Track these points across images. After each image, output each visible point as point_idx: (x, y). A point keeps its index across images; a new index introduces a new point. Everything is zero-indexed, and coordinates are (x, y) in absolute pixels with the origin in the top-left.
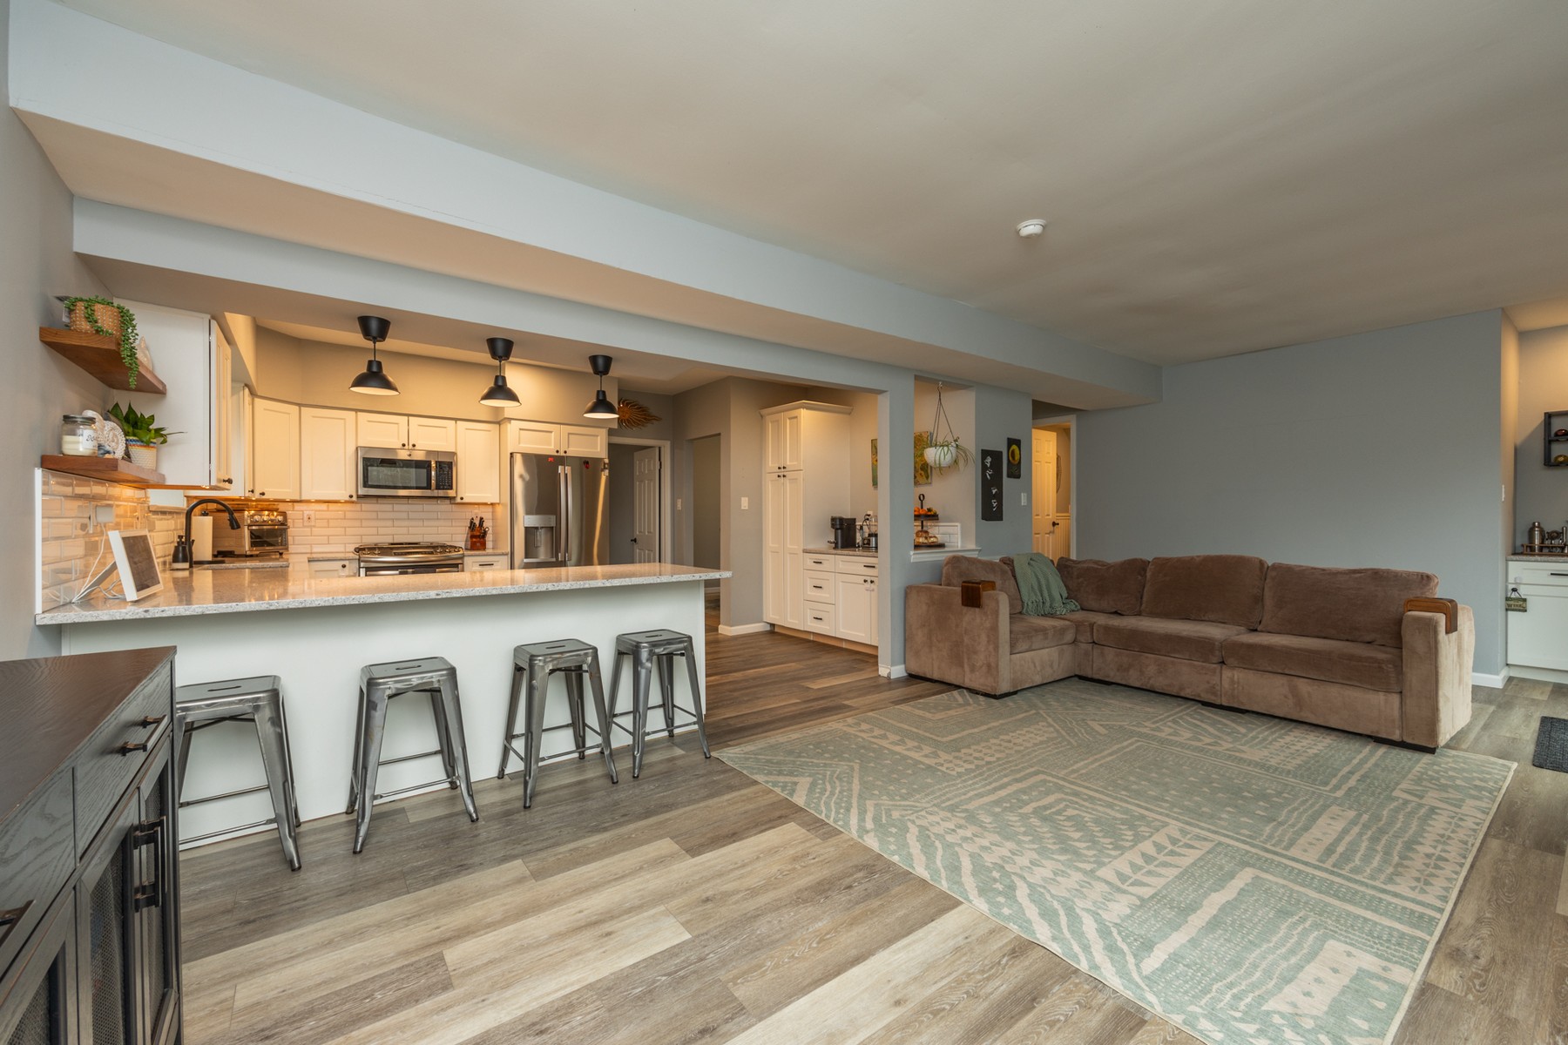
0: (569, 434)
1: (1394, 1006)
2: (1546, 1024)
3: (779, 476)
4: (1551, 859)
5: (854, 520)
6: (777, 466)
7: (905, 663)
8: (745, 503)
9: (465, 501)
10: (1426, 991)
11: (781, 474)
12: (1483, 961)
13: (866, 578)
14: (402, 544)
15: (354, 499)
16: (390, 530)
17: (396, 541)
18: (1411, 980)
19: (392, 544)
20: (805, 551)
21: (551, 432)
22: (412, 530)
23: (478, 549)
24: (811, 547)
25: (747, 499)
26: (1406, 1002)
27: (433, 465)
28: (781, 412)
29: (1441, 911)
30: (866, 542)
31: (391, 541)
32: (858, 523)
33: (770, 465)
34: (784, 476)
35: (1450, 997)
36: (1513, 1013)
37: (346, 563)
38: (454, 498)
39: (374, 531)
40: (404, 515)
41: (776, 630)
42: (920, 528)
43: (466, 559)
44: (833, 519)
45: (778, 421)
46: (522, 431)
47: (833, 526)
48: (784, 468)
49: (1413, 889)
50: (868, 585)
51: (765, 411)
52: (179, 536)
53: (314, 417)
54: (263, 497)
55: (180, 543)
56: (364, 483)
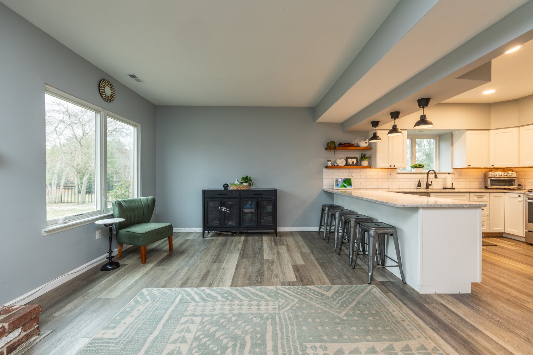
37: (521, 195)
52: (419, 180)
53: (525, 130)
54: (494, 167)
55: (419, 182)
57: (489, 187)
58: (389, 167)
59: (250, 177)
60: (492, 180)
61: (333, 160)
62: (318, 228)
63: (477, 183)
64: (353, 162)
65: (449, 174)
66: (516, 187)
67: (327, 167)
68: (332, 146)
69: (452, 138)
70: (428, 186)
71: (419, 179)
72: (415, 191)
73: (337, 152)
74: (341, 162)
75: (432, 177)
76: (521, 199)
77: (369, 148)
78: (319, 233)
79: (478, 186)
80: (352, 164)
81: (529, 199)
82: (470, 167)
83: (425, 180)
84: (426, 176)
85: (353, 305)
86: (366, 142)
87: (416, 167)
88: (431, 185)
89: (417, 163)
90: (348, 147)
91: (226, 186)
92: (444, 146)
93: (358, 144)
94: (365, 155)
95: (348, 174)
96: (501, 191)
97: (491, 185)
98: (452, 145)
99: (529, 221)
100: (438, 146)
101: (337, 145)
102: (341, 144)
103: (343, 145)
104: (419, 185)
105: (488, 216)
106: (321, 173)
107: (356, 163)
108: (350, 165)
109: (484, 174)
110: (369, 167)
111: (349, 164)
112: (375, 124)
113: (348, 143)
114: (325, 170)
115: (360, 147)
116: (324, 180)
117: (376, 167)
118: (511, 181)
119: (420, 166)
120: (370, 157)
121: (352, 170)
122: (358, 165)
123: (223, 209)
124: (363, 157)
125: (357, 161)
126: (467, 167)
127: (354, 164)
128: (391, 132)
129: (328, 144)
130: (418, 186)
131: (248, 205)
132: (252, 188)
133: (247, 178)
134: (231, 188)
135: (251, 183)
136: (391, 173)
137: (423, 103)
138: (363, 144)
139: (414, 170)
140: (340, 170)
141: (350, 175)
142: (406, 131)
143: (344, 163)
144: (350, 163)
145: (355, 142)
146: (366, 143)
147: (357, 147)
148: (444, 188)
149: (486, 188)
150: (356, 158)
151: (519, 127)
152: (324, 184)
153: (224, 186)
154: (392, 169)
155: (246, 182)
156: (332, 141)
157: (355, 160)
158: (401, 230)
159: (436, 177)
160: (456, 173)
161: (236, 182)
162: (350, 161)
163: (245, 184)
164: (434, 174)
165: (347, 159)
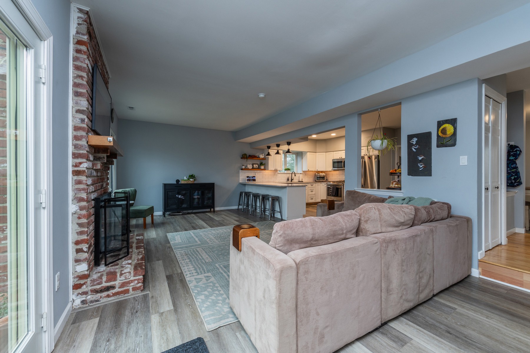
0: (367, 149)
1: (170, 240)
2: (157, 246)
4: (168, 274)
10: (169, 243)
12: (166, 248)
15: (332, 170)
18: (171, 243)
26: (170, 241)
27: (343, 162)
29: (175, 251)
35: (167, 243)
36: (161, 245)
49: (181, 252)
52: (288, 177)
53: (328, 154)
56: (333, 167)
58: (274, 170)
59: (194, 175)
60: (317, 177)
61: (245, 165)
62: (238, 207)
63: (312, 179)
64: (256, 167)
65: (301, 174)
66: (325, 181)
67: (242, 169)
68: (245, 157)
69: (302, 155)
70: (292, 180)
72: (286, 182)
73: (248, 160)
74: (250, 167)
75: (293, 175)
76: (326, 185)
77: (264, 159)
78: (238, 209)
79: (312, 180)
81: (328, 185)
83: (291, 177)
84: (291, 175)
85: (265, 225)
87: (287, 170)
88: (293, 180)
89: (287, 167)
90: (254, 157)
91: (178, 181)
92: (299, 159)
93: (258, 156)
94: (262, 163)
95: (253, 173)
96: (320, 182)
97: (317, 179)
98: (302, 159)
99: (328, 195)
100: (297, 159)
101: (248, 156)
102: (250, 156)
104: (288, 180)
105: (315, 194)
106: (238, 173)
109: (314, 174)
110: (264, 169)
111: (254, 168)
112: (269, 147)
113: (253, 155)
114: (240, 171)
115: (260, 158)
116: (240, 177)
117: (268, 170)
118: (323, 178)
119: (288, 169)
120: (265, 164)
121: (256, 171)
122: (259, 168)
123: (179, 196)
124: (261, 164)
125: (258, 166)
126: (308, 170)
128: (276, 154)
129: (243, 155)
131: (196, 193)
132: (195, 182)
133: (192, 176)
134: (182, 182)
135: (195, 179)
136: (275, 173)
137: (289, 144)
138: (262, 156)
139: (286, 172)
140: (249, 171)
141: (254, 174)
142: (282, 151)
143: (251, 167)
145: (257, 155)
146: (263, 156)
147: (258, 158)
148: (299, 181)
149: (316, 181)
150: (258, 164)
151: (326, 152)
152: (240, 179)
153: (176, 181)
154: (276, 171)
155: (192, 178)
156: (245, 154)
157: (257, 165)
158: (281, 198)
159: (295, 176)
160: (304, 174)
161: (185, 178)
162: (255, 166)
163: (191, 180)
164: (295, 174)
165: (253, 165)
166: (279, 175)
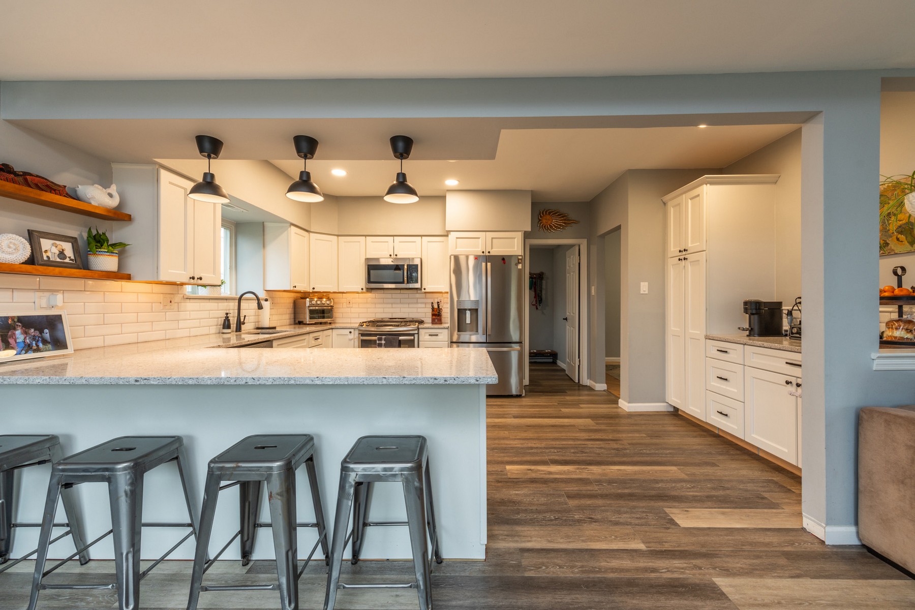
0: (492, 238)
3: (679, 260)
5: (780, 304)
6: (679, 249)
7: (856, 523)
8: (644, 287)
9: (427, 290)
11: (682, 257)
13: (789, 379)
14: (396, 319)
15: (364, 290)
16: (392, 310)
17: (393, 317)
19: (390, 319)
20: (707, 338)
21: (479, 238)
22: (403, 310)
23: (436, 324)
24: (715, 333)
25: (646, 284)
27: (406, 267)
28: (682, 194)
30: (795, 330)
31: (391, 317)
32: (785, 308)
33: (672, 249)
34: (685, 259)
37: (352, 330)
38: (420, 289)
39: (381, 310)
40: (398, 301)
41: (680, 413)
42: (895, 316)
43: (420, 330)
44: (746, 303)
45: (679, 204)
46: (458, 239)
47: (746, 311)
48: (685, 250)
50: (792, 388)
51: (666, 198)
52: (227, 314)
53: (345, 242)
54: (315, 290)
55: (227, 318)
56: (369, 281)
57: (308, 322)
58: (187, 280)
60: (309, 311)
64: (62, 254)
65: (266, 300)
69: (264, 234)
70: (239, 325)
71: (227, 312)
75: (248, 305)
76: (352, 336)
77: (121, 214)
80: (58, 260)
81: (363, 335)
82: (295, 289)
83: (236, 313)
86: (109, 191)
88: (244, 323)
90: (42, 190)
92: (246, 246)
94: (103, 234)
95: (35, 295)
97: (311, 318)
98: (264, 246)
100: (233, 244)
103: (16, 174)
104: (226, 324)
107: (73, 257)
108: (49, 263)
109: (293, 302)
110: (121, 275)
111: (45, 258)
113: (37, 176)
115: (84, 202)
120: (125, 245)
121: (54, 283)
122: (80, 266)
124: (98, 241)
125: (76, 250)
126: (292, 288)
127: (67, 260)
130: (224, 328)
136: (172, 295)
138: (101, 198)
140: (5, 280)
143: (23, 255)
144: (49, 254)
146: (110, 195)
147: (72, 200)
148: (258, 328)
150: (73, 240)
151: (339, 236)
157: (67, 247)
164: (257, 301)
165: (32, 237)
166: (190, 305)
